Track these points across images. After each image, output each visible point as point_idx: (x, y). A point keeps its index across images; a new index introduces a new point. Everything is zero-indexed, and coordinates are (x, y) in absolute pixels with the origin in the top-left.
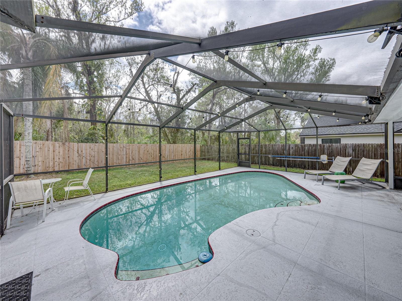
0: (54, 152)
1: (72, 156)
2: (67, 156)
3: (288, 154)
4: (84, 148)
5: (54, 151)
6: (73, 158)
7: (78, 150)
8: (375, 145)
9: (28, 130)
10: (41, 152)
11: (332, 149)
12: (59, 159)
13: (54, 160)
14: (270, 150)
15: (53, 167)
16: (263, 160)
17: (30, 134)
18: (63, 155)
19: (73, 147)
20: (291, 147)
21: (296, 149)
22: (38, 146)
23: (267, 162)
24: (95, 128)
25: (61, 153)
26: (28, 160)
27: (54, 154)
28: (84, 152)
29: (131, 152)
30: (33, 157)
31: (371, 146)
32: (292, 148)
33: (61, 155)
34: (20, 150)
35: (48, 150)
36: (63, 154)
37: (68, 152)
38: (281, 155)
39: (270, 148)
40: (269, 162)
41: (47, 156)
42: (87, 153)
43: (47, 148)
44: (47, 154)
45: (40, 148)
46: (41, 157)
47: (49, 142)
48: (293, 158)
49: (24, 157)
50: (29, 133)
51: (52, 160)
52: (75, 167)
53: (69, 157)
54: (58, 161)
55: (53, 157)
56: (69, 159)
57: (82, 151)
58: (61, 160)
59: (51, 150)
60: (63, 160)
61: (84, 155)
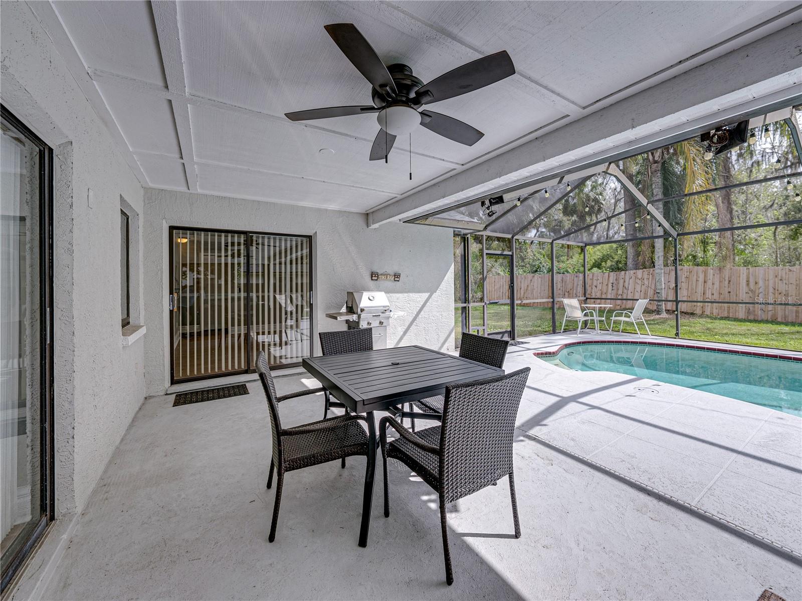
0: (706, 284)
1: (735, 291)
2: (727, 290)
4: (760, 278)
5: (705, 282)
7: (748, 281)
12: (713, 294)
15: (702, 307)
18: (720, 289)
19: (739, 275)
25: (717, 285)
26: (658, 291)
27: (705, 286)
28: (761, 283)
33: (716, 289)
35: (697, 281)
36: (720, 287)
37: (729, 283)
43: (695, 276)
52: (741, 311)
53: (730, 292)
54: (710, 298)
55: (704, 291)
56: (730, 296)
57: (756, 283)
58: (716, 297)
59: (701, 279)
60: (720, 297)
61: (761, 290)
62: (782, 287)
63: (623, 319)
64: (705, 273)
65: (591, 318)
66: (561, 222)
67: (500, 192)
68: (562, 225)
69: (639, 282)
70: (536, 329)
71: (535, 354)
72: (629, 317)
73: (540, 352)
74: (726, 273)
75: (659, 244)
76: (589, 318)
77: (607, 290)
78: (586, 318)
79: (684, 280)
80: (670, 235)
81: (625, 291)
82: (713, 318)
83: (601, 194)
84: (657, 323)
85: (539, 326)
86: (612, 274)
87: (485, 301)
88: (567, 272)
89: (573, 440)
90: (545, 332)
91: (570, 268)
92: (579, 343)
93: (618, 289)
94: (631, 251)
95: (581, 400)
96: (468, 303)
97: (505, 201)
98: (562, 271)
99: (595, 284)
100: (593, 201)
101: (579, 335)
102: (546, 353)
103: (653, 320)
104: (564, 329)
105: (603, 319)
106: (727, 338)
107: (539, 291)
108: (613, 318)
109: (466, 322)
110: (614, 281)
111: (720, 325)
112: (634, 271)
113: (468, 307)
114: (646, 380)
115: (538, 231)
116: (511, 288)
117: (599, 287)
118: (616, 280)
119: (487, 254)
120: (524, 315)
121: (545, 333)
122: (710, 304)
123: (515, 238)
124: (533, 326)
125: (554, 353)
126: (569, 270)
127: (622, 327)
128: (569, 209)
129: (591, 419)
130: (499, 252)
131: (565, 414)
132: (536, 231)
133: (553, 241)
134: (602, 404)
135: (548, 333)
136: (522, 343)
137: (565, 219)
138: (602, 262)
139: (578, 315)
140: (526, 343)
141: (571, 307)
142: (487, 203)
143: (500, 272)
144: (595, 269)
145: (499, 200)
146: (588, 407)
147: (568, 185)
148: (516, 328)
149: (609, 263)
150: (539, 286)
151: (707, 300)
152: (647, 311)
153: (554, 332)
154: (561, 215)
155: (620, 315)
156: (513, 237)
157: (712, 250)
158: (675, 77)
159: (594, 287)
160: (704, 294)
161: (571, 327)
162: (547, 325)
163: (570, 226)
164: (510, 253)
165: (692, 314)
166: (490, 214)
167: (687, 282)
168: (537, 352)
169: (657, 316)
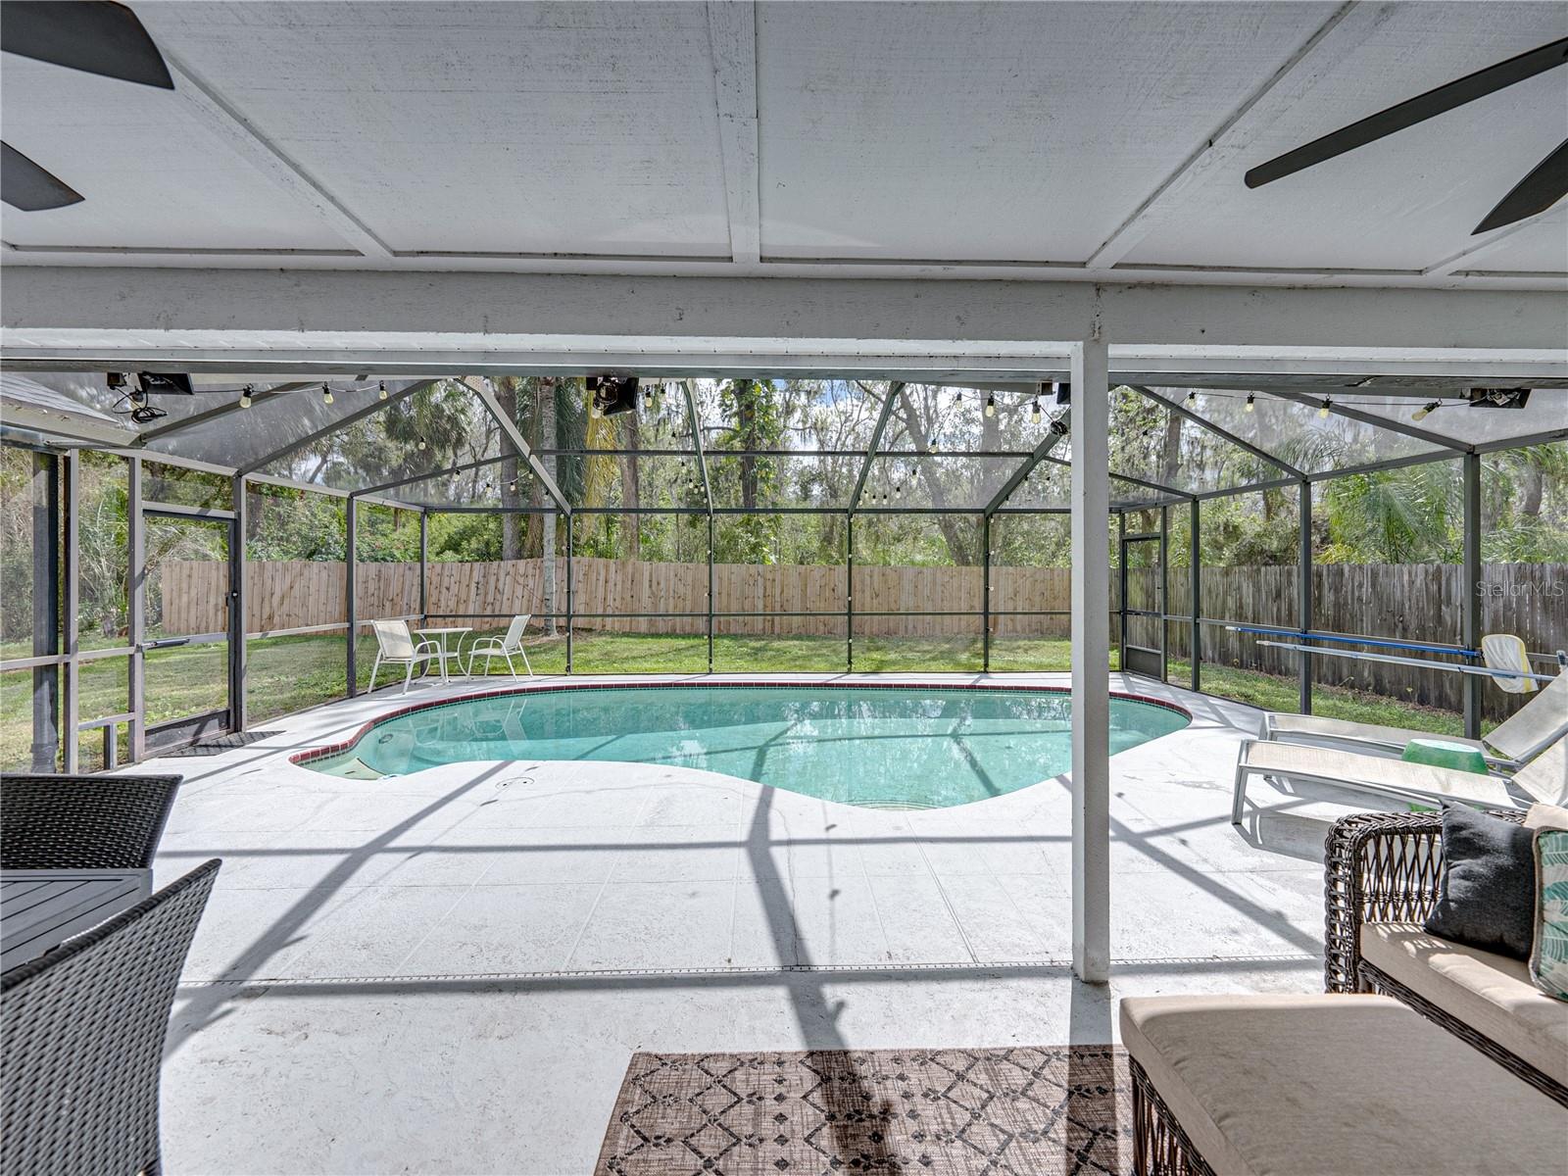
0: (607, 585)
2: (629, 594)
5: (606, 582)
7: (650, 581)
12: (615, 600)
14: (1360, 599)
15: (603, 622)
18: (623, 592)
22: (581, 569)
25: (619, 586)
26: (547, 597)
27: (607, 588)
28: (662, 585)
29: (778, 591)
33: (618, 595)
35: (597, 579)
36: (623, 588)
37: (632, 584)
41: (594, 591)
43: (595, 574)
44: (595, 586)
45: (584, 573)
46: (585, 595)
51: (602, 602)
52: (643, 625)
53: (633, 596)
56: (632, 605)
57: (658, 584)
58: (618, 608)
59: (602, 578)
60: (622, 608)
62: (681, 590)
63: (490, 651)
64: (607, 567)
65: (433, 655)
66: (381, 450)
67: (177, 365)
68: (383, 456)
69: (521, 580)
70: (308, 691)
71: (294, 760)
72: (500, 647)
73: (309, 750)
74: (630, 569)
75: (550, 520)
76: (429, 656)
77: (468, 596)
78: (423, 657)
79: (581, 578)
80: (563, 511)
81: (498, 597)
82: (613, 634)
83: (463, 411)
84: (545, 651)
85: (316, 684)
86: (477, 565)
87: (138, 640)
88: (393, 556)
89: (365, 946)
90: (330, 696)
91: (398, 548)
92: (405, 712)
93: (486, 594)
94: (508, 529)
95: (393, 844)
96: (67, 651)
97: (195, 389)
98: (380, 553)
99: (446, 584)
100: (447, 422)
101: (408, 694)
102: (326, 751)
103: (539, 646)
104: (377, 685)
105: (456, 654)
106: (625, 666)
107: (322, 599)
108: (474, 652)
109: (55, 709)
110: (481, 579)
111: (622, 644)
112: (514, 562)
113: (67, 665)
114: (518, 763)
115: (324, 461)
116: (231, 601)
117: (454, 589)
118: (484, 577)
119: (145, 511)
120: (277, 658)
121: (329, 699)
122: (611, 618)
123: (245, 477)
124: (299, 685)
125: (344, 746)
126: (397, 554)
127: (488, 665)
128: (400, 426)
129: (410, 880)
130: (195, 510)
131: (354, 891)
132: (319, 460)
133: (352, 496)
134: (436, 839)
135: (337, 699)
136: (263, 735)
137: (391, 444)
138: (462, 539)
139: (407, 652)
140: (274, 733)
141: (392, 636)
142: (132, 381)
143: (208, 552)
144: (449, 554)
145: (179, 383)
146: (408, 855)
147: (382, 388)
148: (246, 698)
149: (474, 544)
150: (323, 588)
151: (607, 613)
152: (530, 631)
153: (352, 694)
154: (383, 435)
155: (486, 645)
156: (239, 475)
157: (617, 531)
158: (549, 274)
159: (444, 591)
160: (605, 600)
161: (392, 677)
162: (336, 682)
163: (401, 461)
164: (231, 515)
165: (590, 630)
166: (141, 415)
168: (299, 752)
169: (545, 639)
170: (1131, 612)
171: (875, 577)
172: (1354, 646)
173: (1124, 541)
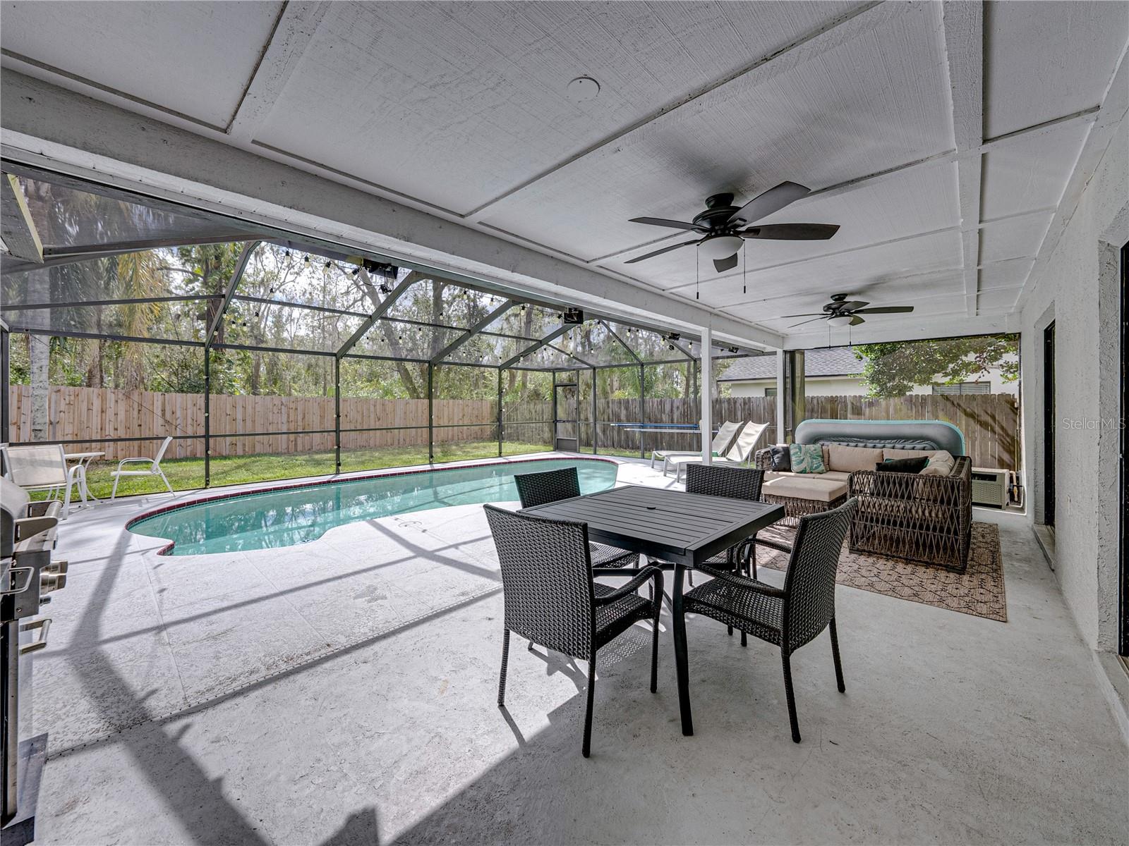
0: (104, 414)
1: (148, 424)
2: (136, 423)
3: (670, 421)
4: (178, 406)
5: (102, 412)
6: (151, 426)
7: (163, 411)
8: (823, 400)
9: (40, 359)
10: (71, 413)
11: (749, 409)
12: (116, 429)
13: (103, 431)
16: (623, 438)
17: (43, 369)
18: (126, 421)
19: (151, 402)
20: (675, 405)
21: (684, 410)
22: (62, 399)
23: (630, 443)
24: (220, 359)
25: (122, 416)
26: (38, 427)
27: (104, 418)
28: (178, 414)
29: (300, 418)
30: (51, 423)
31: (815, 402)
32: (678, 408)
33: (121, 422)
34: (19, 408)
35: (89, 409)
36: (126, 418)
37: (139, 413)
38: (656, 422)
39: (635, 407)
40: (633, 441)
41: (85, 422)
42: (186, 418)
43: (85, 403)
44: (85, 419)
45: (69, 404)
46: (71, 425)
47: (91, 389)
48: (678, 428)
49: (28, 424)
50: (41, 367)
51: (97, 432)
53: (140, 425)
54: (112, 434)
55: (102, 424)
56: (140, 431)
57: (173, 413)
58: (122, 433)
60: (126, 433)
61: (178, 422)
74: (135, 398)
122: (112, 443)
141: (32, 462)
151: (107, 438)
160: (101, 429)
167: (72, 411)
170: (560, 421)
171: (378, 407)
172: (661, 428)
173: (556, 386)
